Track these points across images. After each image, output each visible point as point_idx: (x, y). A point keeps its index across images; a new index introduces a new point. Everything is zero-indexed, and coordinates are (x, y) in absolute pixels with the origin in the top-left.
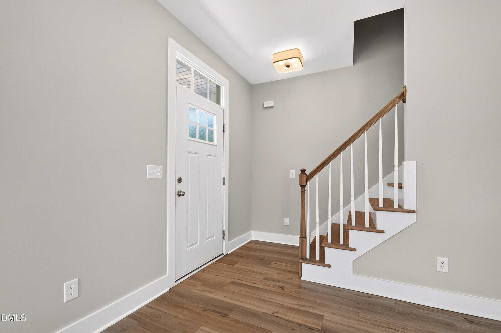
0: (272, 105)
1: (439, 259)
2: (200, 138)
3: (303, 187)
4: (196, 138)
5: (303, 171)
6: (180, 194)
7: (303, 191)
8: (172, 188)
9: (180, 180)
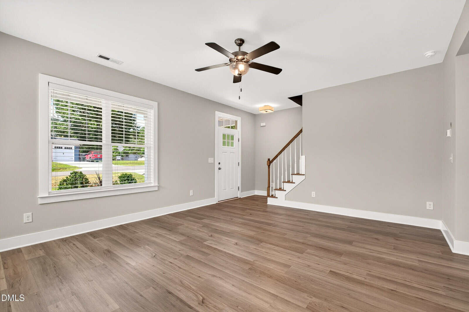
0: (265, 125)
1: (313, 192)
2: (231, 146)
3: (269, 166)
4: (229, 146)
5: (269, 159)
6: (219, 169)
7: (269, 168)
8: (217, 166)
9: (219, 163)
